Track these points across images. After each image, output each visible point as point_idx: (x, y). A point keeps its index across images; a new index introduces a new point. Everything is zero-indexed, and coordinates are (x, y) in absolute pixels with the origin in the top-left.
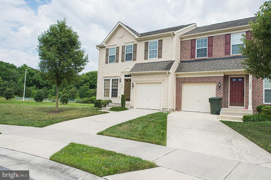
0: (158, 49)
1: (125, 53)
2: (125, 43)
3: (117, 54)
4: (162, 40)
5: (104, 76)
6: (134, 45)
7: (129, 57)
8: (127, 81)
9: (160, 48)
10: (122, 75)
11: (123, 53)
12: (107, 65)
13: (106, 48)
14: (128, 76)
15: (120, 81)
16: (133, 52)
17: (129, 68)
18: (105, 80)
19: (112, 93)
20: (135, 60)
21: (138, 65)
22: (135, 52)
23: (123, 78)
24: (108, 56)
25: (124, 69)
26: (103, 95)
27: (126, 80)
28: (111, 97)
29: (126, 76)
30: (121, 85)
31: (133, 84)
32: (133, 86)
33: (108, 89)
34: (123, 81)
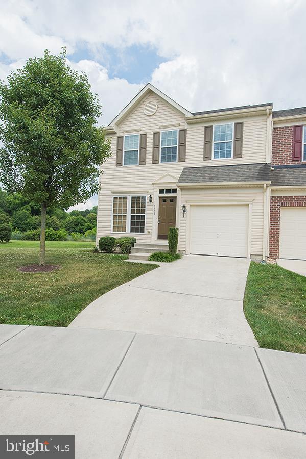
0: (233, 141)
1: (161, 147)
2: (161, 127)
3: (143, 148)
4: (242, 123)
5: (113, 190)
6: (180, 130)
7: (170, 155)
8: (165, 201)
9: (239, 139)
10: (155, 190)
11: (156, 147)
12: (120, 168)
13: (118, 135)
14: (168, 191)
15: (151, 201)
16: (177, 146)
17: (170, 176)
18: (115, 198)
19: (132, 224)
20: (182, 159)
21: (192, 170)
22: (183, 144)
23: (156, 195)
24: (122, 151)
25: (158, 178)
26: (112, 228)
27: (163, 200)
28: (129, 232)
29: (161, 191)
30: (152, 209)
31: (184, 206)
32: (184, 211)
33: (123, 215)
34: (156, 201)
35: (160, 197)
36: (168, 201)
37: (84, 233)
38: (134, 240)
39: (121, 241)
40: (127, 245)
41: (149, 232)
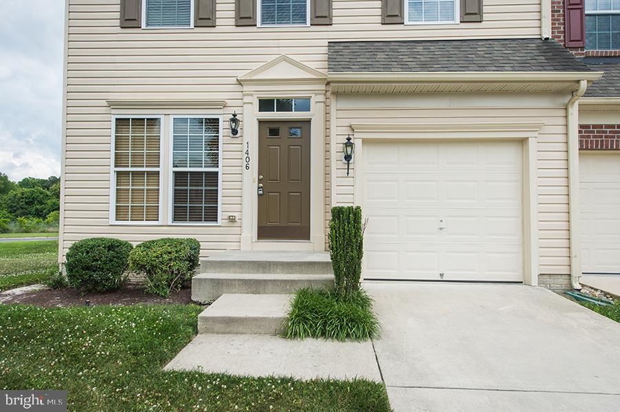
5: (114, 97)
8: (274, 132)
10: (247, 99)
12: (132, 34)
14: (284, 105)
15: (235, 132)
17: (291, 62)
18: (120, 122)
19: (178, 196)
20: (323, 19)
23: (251, 117)
25: (255, 66)
27: (270, 130)
28: (170, 222)
29: (265, 105)
30: (238, 155)
31: (349, 144)
32: (348, 158)
33: (149, 173)
34: (250, 132)
35: (261, 122)
36: (284, 131)
37: (45, 218)
38: (195, 246)
39: (152, 254)
40: (175, 265)
41: (232, 220)
